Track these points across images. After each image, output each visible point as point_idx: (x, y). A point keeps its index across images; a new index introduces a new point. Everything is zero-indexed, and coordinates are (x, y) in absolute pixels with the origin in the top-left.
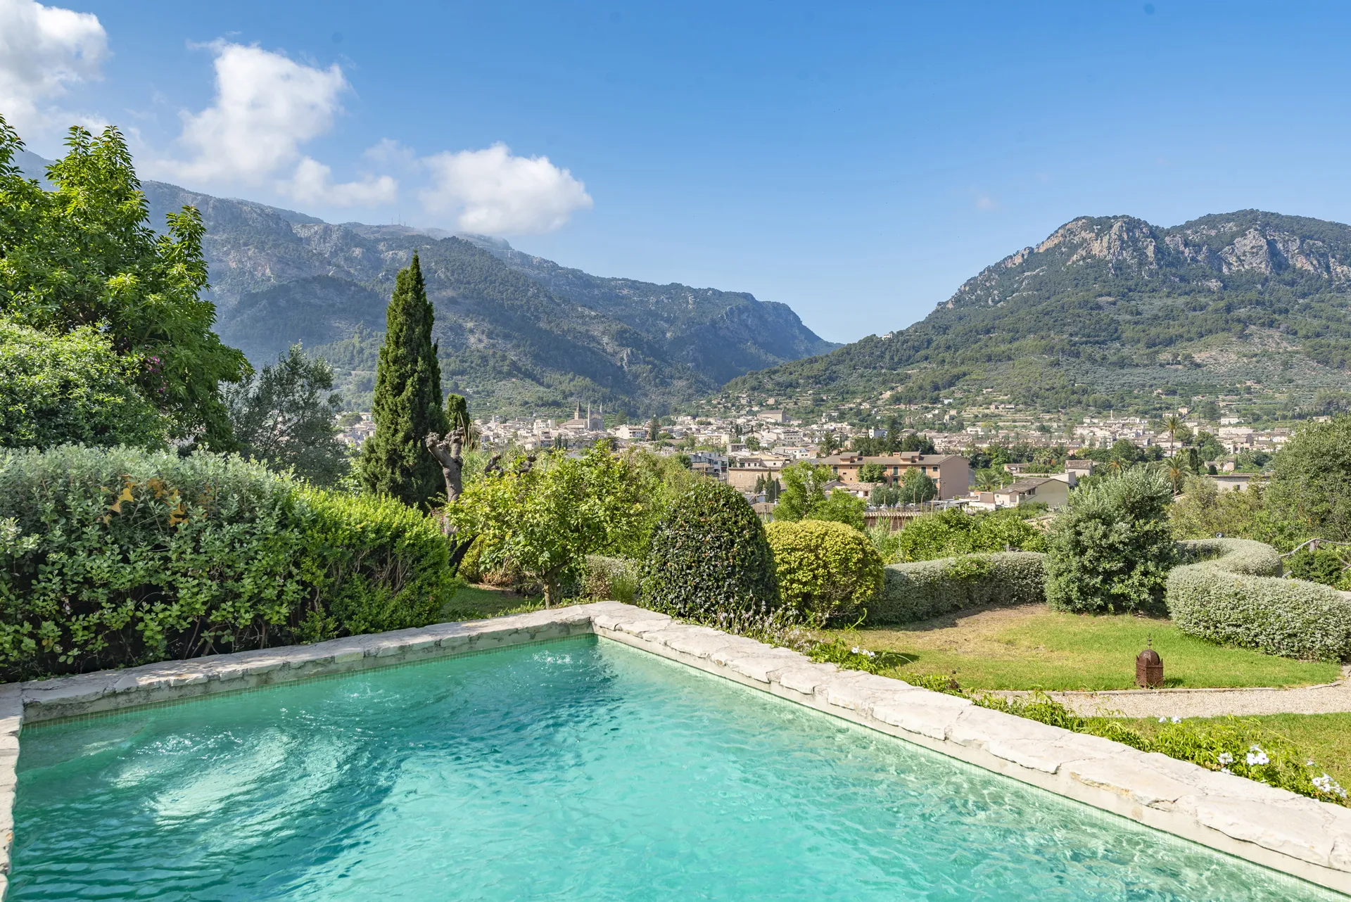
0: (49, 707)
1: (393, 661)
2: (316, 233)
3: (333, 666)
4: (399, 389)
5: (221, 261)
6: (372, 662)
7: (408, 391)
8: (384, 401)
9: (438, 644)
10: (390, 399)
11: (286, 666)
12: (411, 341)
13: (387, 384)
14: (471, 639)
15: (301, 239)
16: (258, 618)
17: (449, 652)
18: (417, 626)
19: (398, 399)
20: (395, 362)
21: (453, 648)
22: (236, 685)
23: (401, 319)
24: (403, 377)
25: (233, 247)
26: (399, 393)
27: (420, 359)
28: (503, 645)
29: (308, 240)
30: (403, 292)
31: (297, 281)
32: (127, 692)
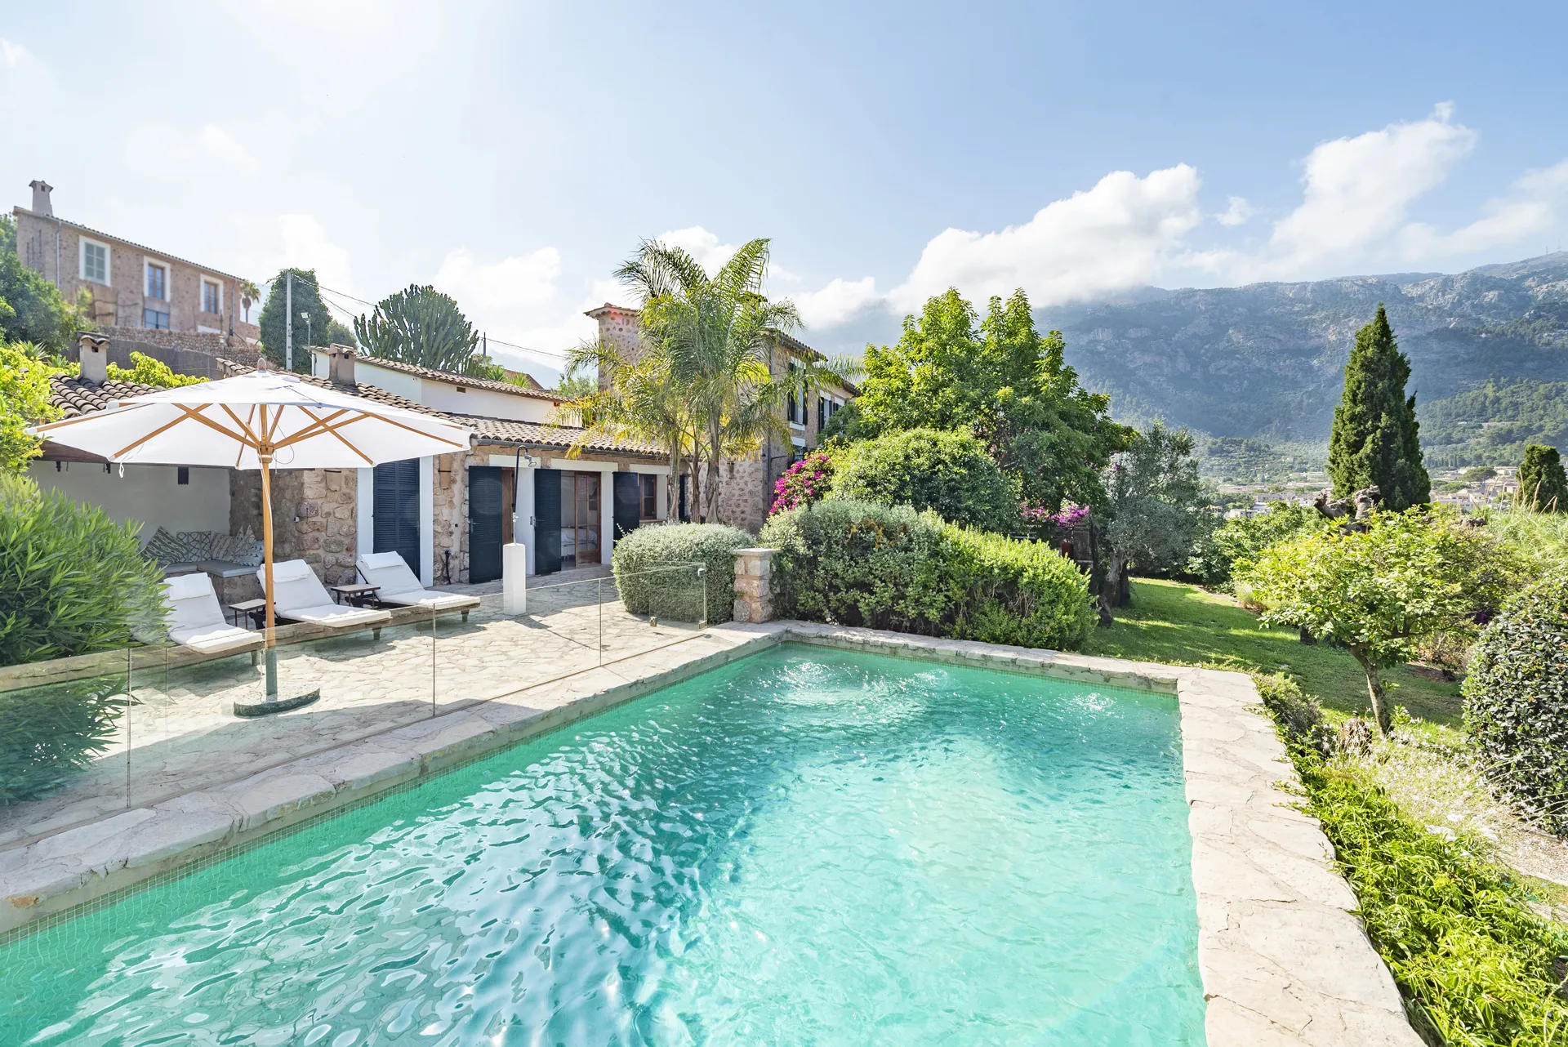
0: (797, 635)
1: (978, 664)
2: (1431, 288)
3: (935, 656)
4: (1355, 447)
5: (1319, 337)
6: (961, 660)
7: (1368, 447)
8: (1339, 460)
9: (1014, 661)
10: (1346, 457)
11: (906, 646)
12: (1372, 397)
13: (1342, 442)
14: (1043, 665)
15: (1413, 298)
16: (921, 614)
17: (1023, 670)
18: (1025, 646)
19: (1354, 457)
20: (1351, 420)
21: (1027, 668)
22: (878, 650)
23: (1360, 375)
24: (1362, 436)
25: (1331, 322)
26: (1357, 452)
27: (1383, 414)
28: (1073, 678)
29: (1421, 298)
30: (1362, 348)
31: (1407, 341)
32: (826, 637)
